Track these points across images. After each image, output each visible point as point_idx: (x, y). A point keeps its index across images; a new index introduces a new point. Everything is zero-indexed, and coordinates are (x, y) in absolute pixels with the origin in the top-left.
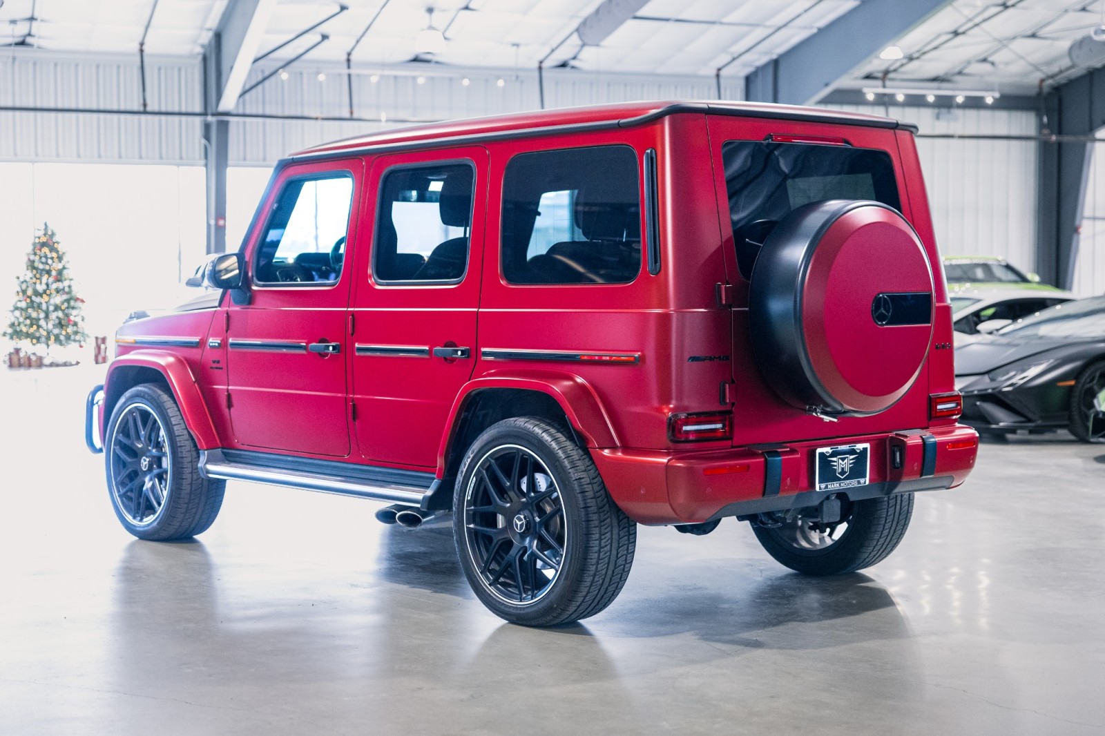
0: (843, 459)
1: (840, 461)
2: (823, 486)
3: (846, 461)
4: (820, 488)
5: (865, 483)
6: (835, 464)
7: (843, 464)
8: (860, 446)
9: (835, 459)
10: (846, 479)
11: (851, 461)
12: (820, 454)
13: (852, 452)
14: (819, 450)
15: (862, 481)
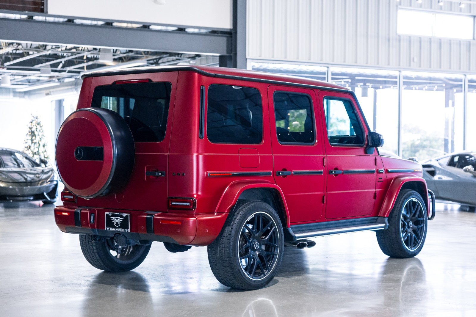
0: (117, 219)
1: (116, 219)
2: (108, 228)
3: (118, 219)
4: (107, 229)
5: (128, 231)
6: (113, 220)
7: (117, 221)
8: (125, 215)
9: (113, 218)
10: (119, 228)
11: (121, 220)
12: (106, 214)
13: (121, 216)
14: (106, 213)
15: (126, 230)
